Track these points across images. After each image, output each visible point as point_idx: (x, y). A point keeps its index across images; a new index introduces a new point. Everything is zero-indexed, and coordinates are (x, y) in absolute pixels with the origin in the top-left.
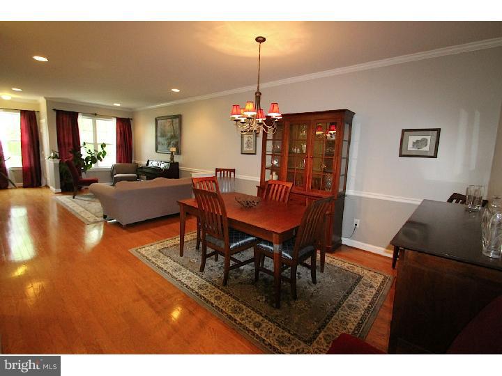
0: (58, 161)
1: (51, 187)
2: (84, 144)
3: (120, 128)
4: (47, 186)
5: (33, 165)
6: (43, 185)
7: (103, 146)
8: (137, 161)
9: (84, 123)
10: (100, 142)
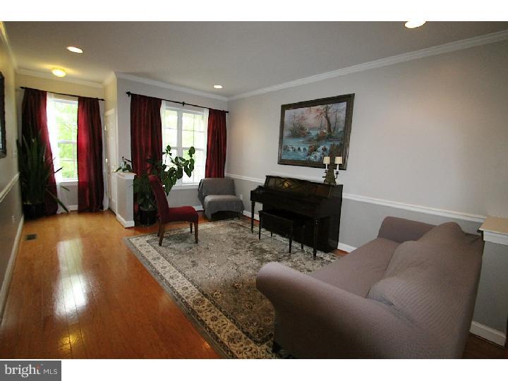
0: (131, 176)
1: (118, 216)
2: (169, 148)
3: (213, 125)
4: (111, 211)
5: (93, 179)
6: (106, 208)
7: (192, 151)
8: (233, 176)
9: (168, 117)
10: (187, 144)
